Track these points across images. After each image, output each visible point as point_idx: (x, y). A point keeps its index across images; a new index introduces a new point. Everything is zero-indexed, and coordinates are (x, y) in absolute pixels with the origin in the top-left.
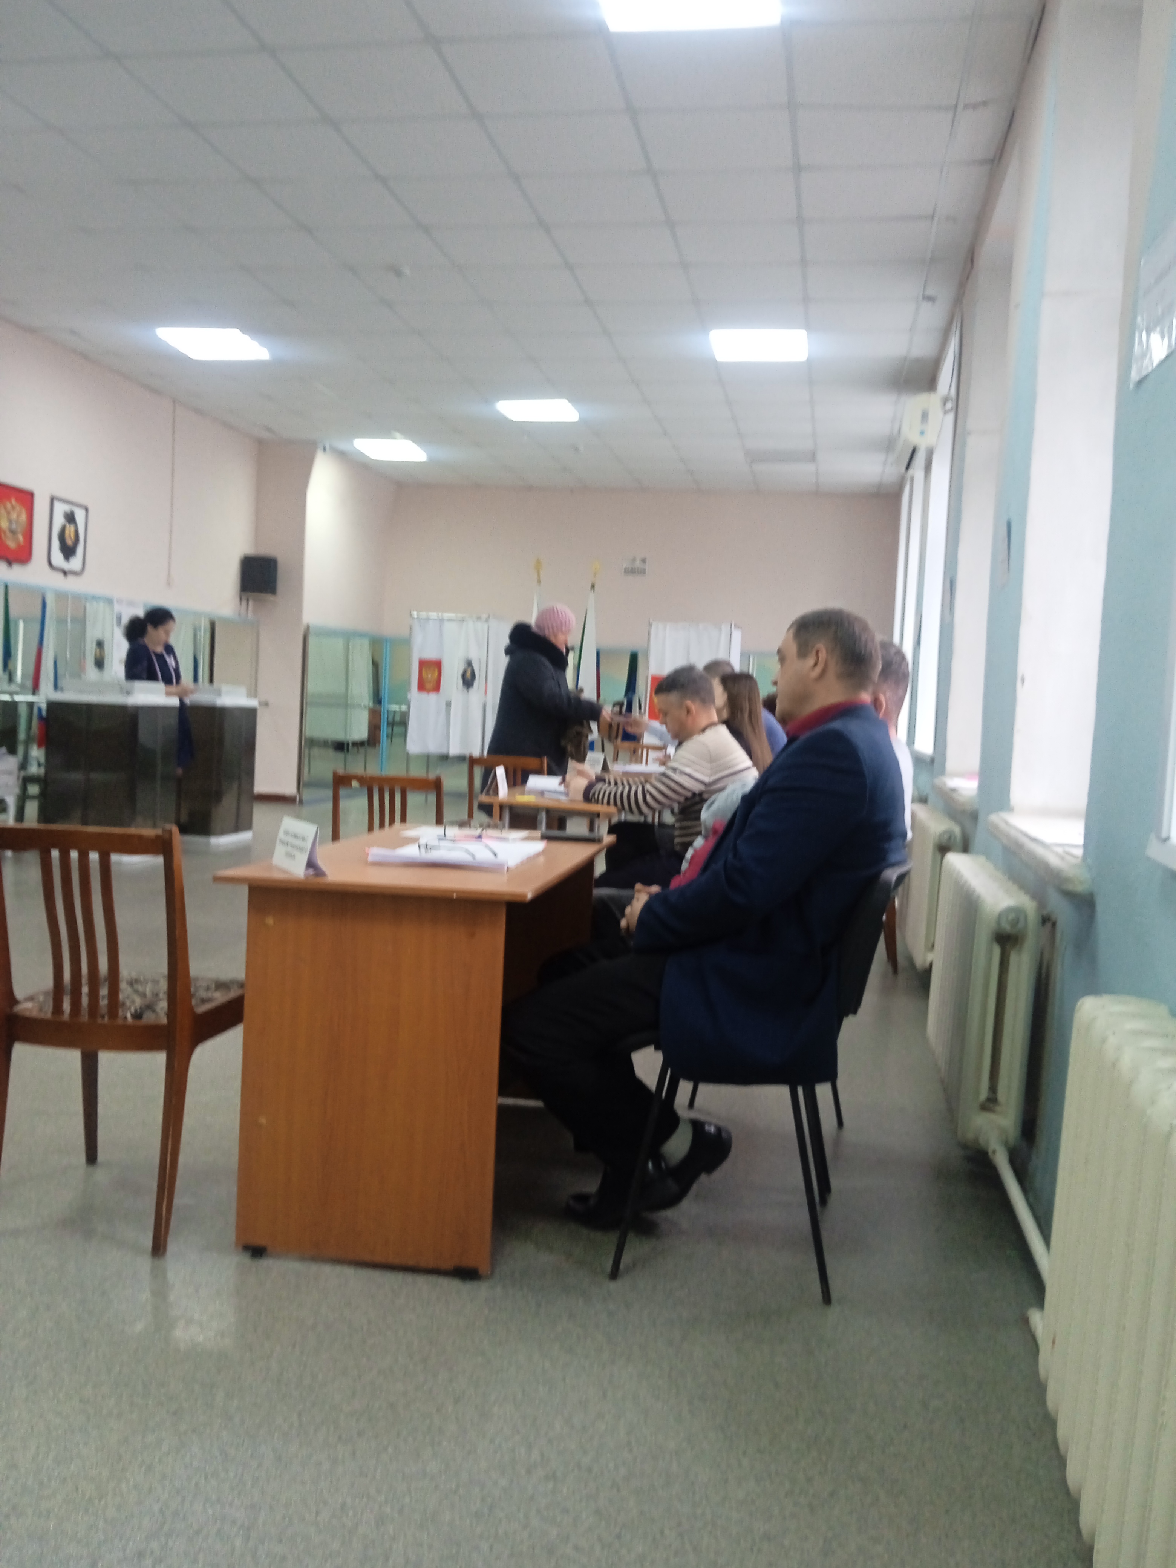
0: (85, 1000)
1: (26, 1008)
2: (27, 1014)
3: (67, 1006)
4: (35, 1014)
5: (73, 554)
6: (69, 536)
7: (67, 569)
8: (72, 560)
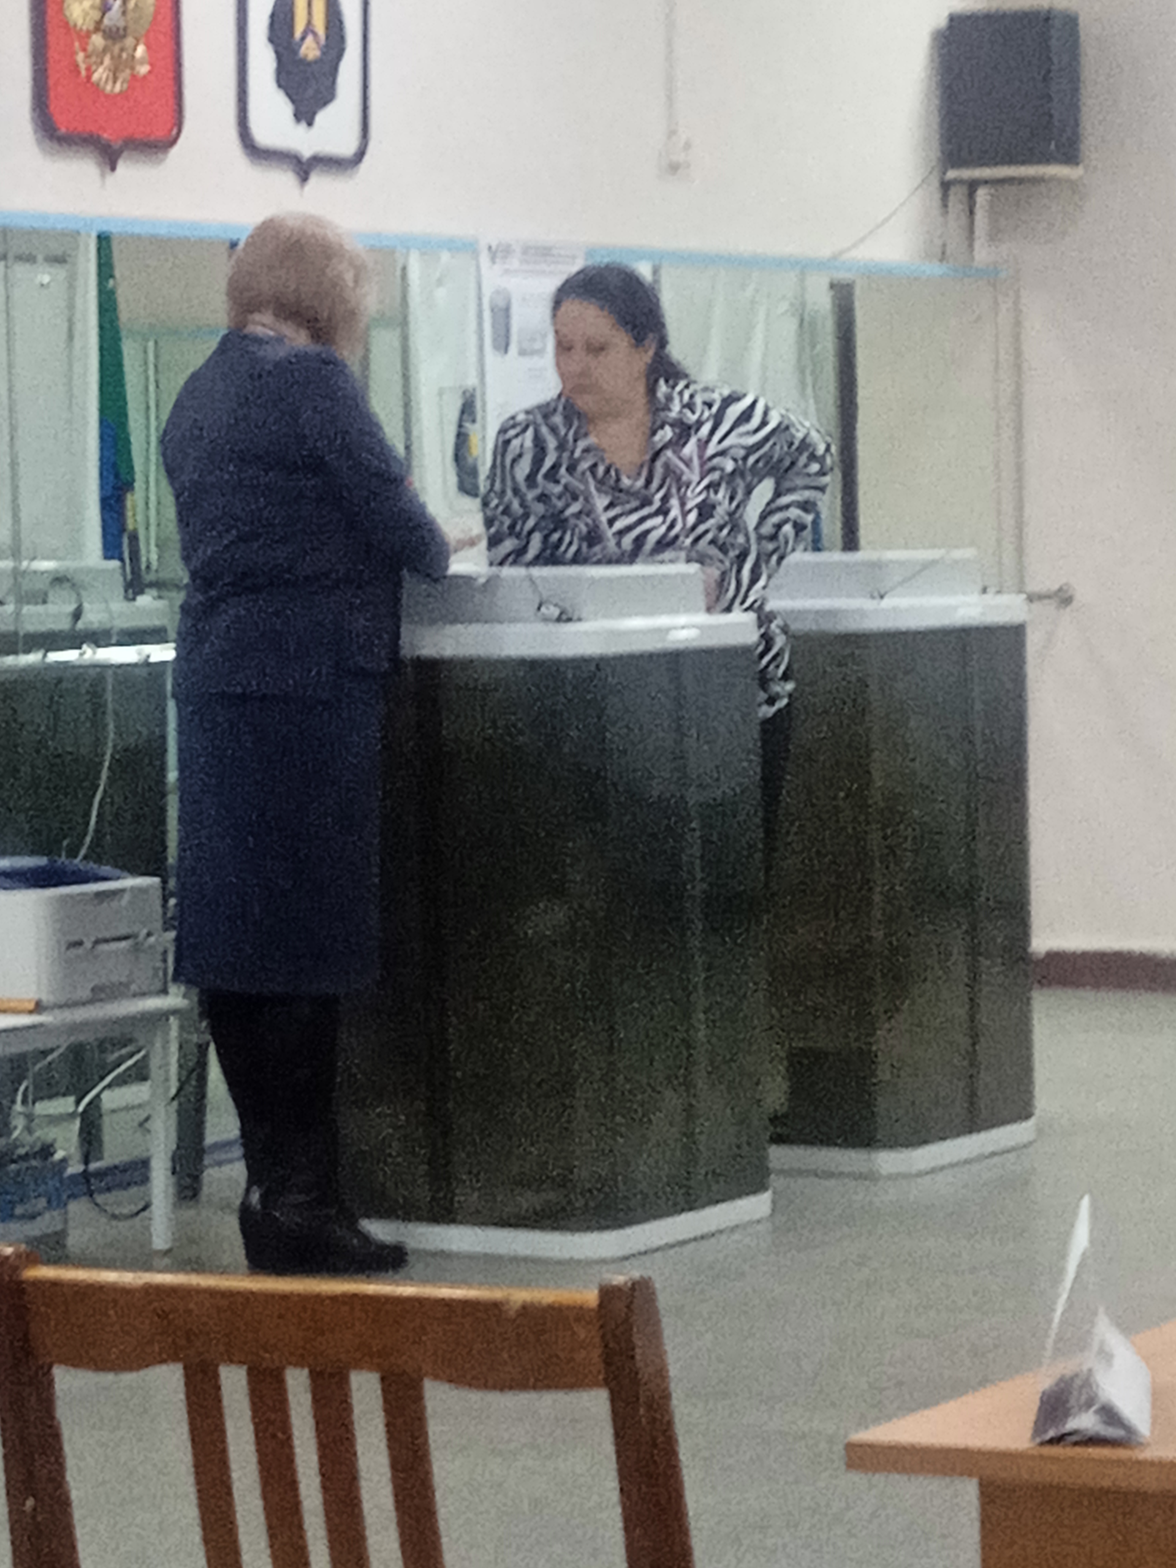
5: (326, 96)
6: (309, 29)
7: (306, 153)
8: (322, 117)
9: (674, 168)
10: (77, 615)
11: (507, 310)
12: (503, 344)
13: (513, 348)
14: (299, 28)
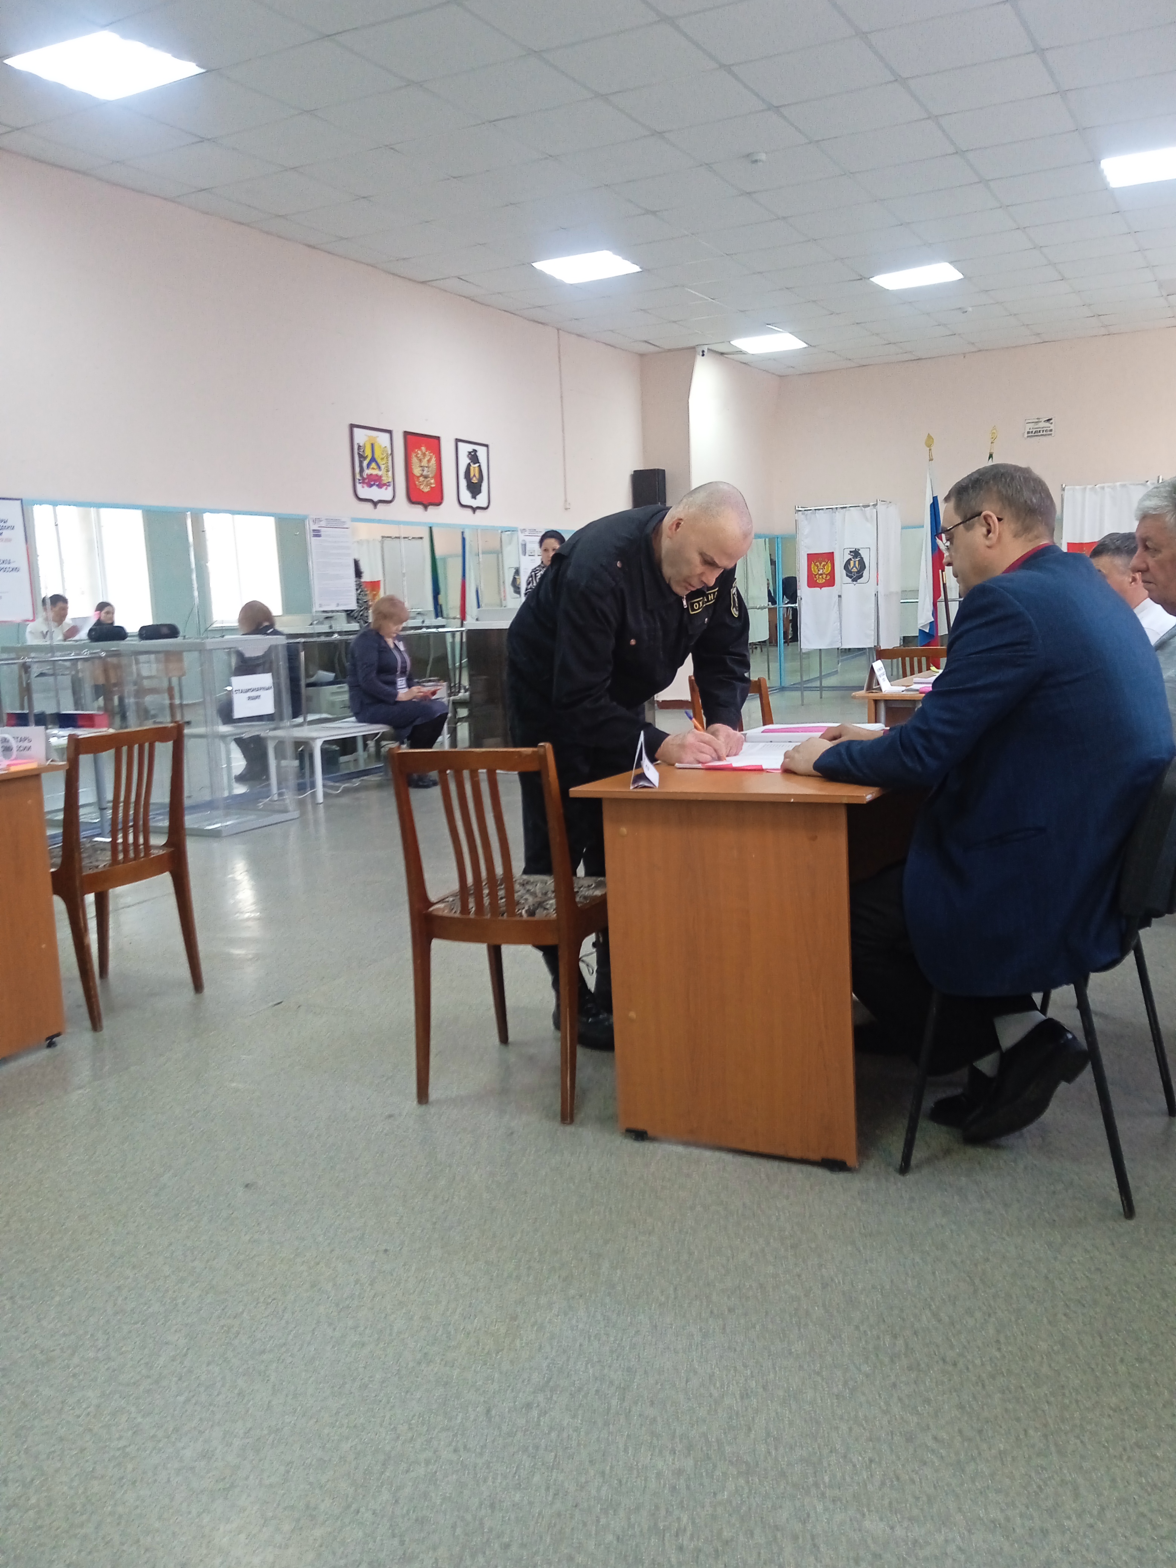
0: (486, 901)
1: (439, 909)
2: (440, 913)
3: (472, 905)
4: (446, 913)
5: (479, 492)
6: (474, 476)
7: (474, 506)
8: (478, 497)
9: (566, 509)
10: (423, 622)
11: (525, 545)
12: (524, 553)
13: (527, 554)
14: (472, 475)
